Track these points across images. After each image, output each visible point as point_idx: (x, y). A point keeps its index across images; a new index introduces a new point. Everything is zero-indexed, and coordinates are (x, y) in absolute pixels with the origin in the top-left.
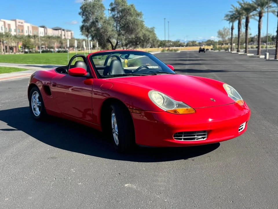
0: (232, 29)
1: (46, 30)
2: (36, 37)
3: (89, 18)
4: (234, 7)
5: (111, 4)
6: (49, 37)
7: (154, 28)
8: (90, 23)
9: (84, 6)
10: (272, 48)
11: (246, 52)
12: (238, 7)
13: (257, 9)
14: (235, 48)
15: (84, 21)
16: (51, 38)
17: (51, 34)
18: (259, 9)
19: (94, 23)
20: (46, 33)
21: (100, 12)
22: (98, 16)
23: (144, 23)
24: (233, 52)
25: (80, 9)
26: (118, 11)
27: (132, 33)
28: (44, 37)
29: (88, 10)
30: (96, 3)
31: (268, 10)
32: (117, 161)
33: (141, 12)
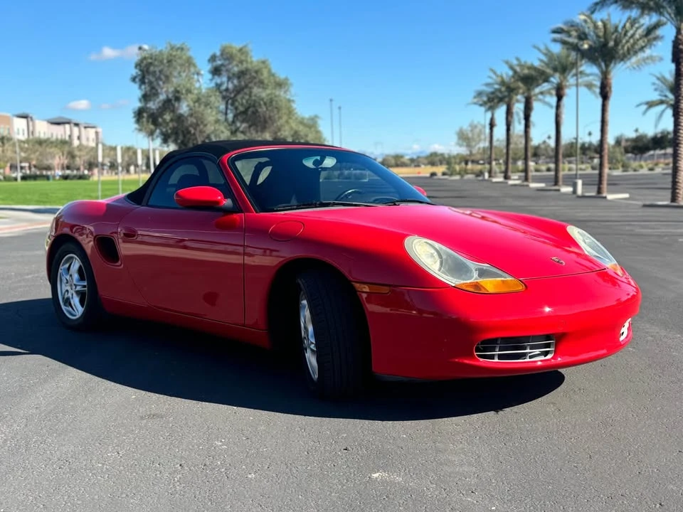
0: (492, 125)
1: (31, 124)
2: (5, 141)
3: (157, 90)
4: (495, 73)
5: (213, 58)
6: (40, 142)
7: (316, 117)
8: (159, 103)
9: (145, 62)
10: (584, 170)
11: (526, 179)
12: (506, 73)
13: (552, 79)
14: (498, 170)
15: (146, 97)
16: (44, 145)
17: (44, 133)
18: (555, 79)
19: (168, 104)
20: (31, 132)
21: (186, 76)
22: (182, 86)
23: (294, 106)
24: (494, 180)
25: (136, 67)
26: (231, 75)
27: (264, 129)
28: (27, 141)
29: (155, 72)
30: (174, 53)
31: (577, 80)
32: (327, 420)
33: (287, 79)
